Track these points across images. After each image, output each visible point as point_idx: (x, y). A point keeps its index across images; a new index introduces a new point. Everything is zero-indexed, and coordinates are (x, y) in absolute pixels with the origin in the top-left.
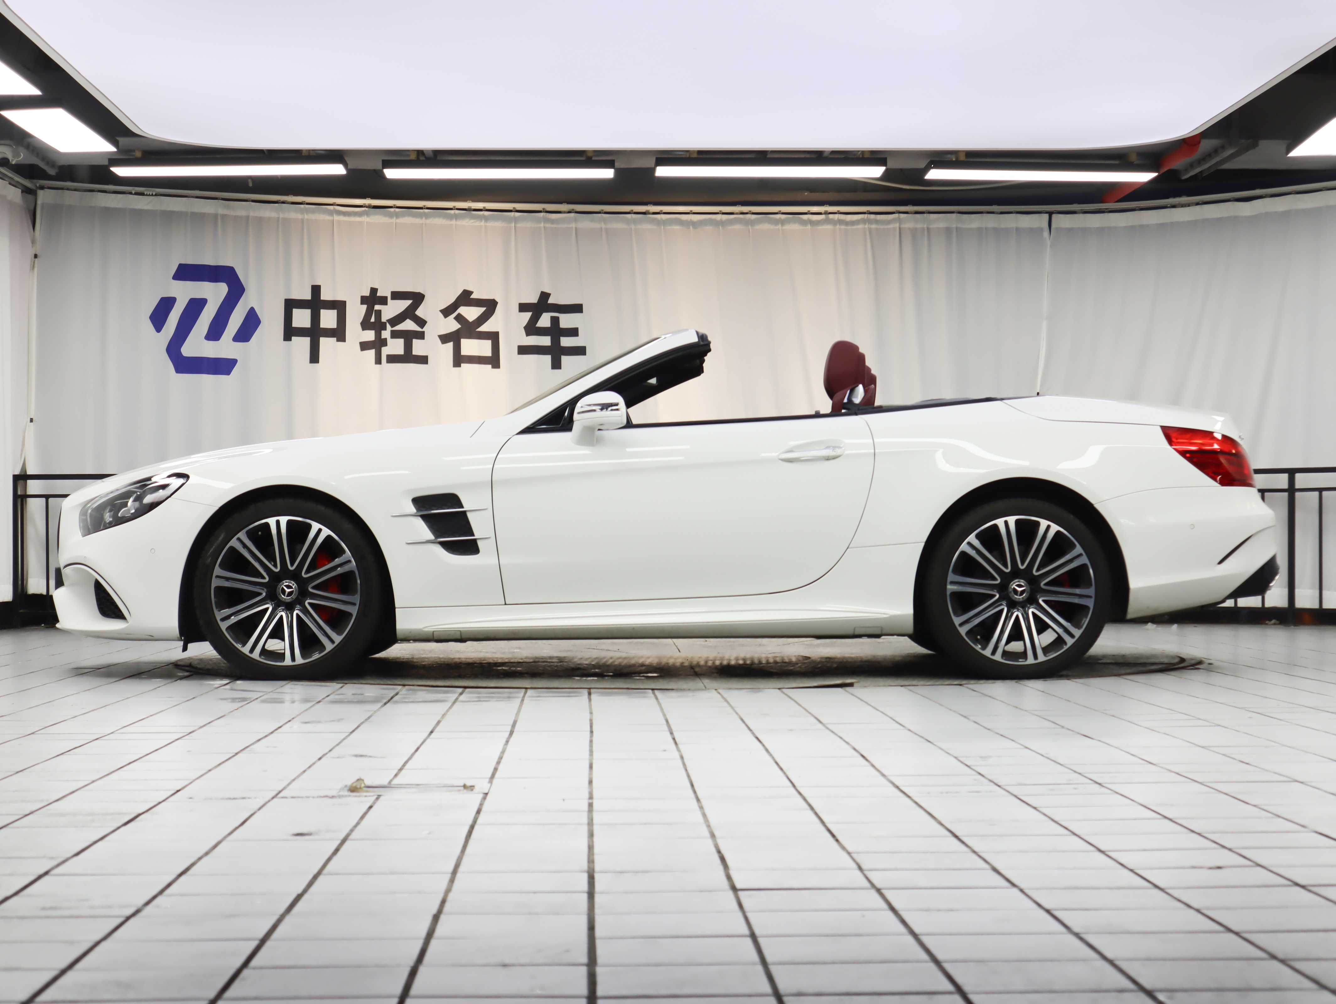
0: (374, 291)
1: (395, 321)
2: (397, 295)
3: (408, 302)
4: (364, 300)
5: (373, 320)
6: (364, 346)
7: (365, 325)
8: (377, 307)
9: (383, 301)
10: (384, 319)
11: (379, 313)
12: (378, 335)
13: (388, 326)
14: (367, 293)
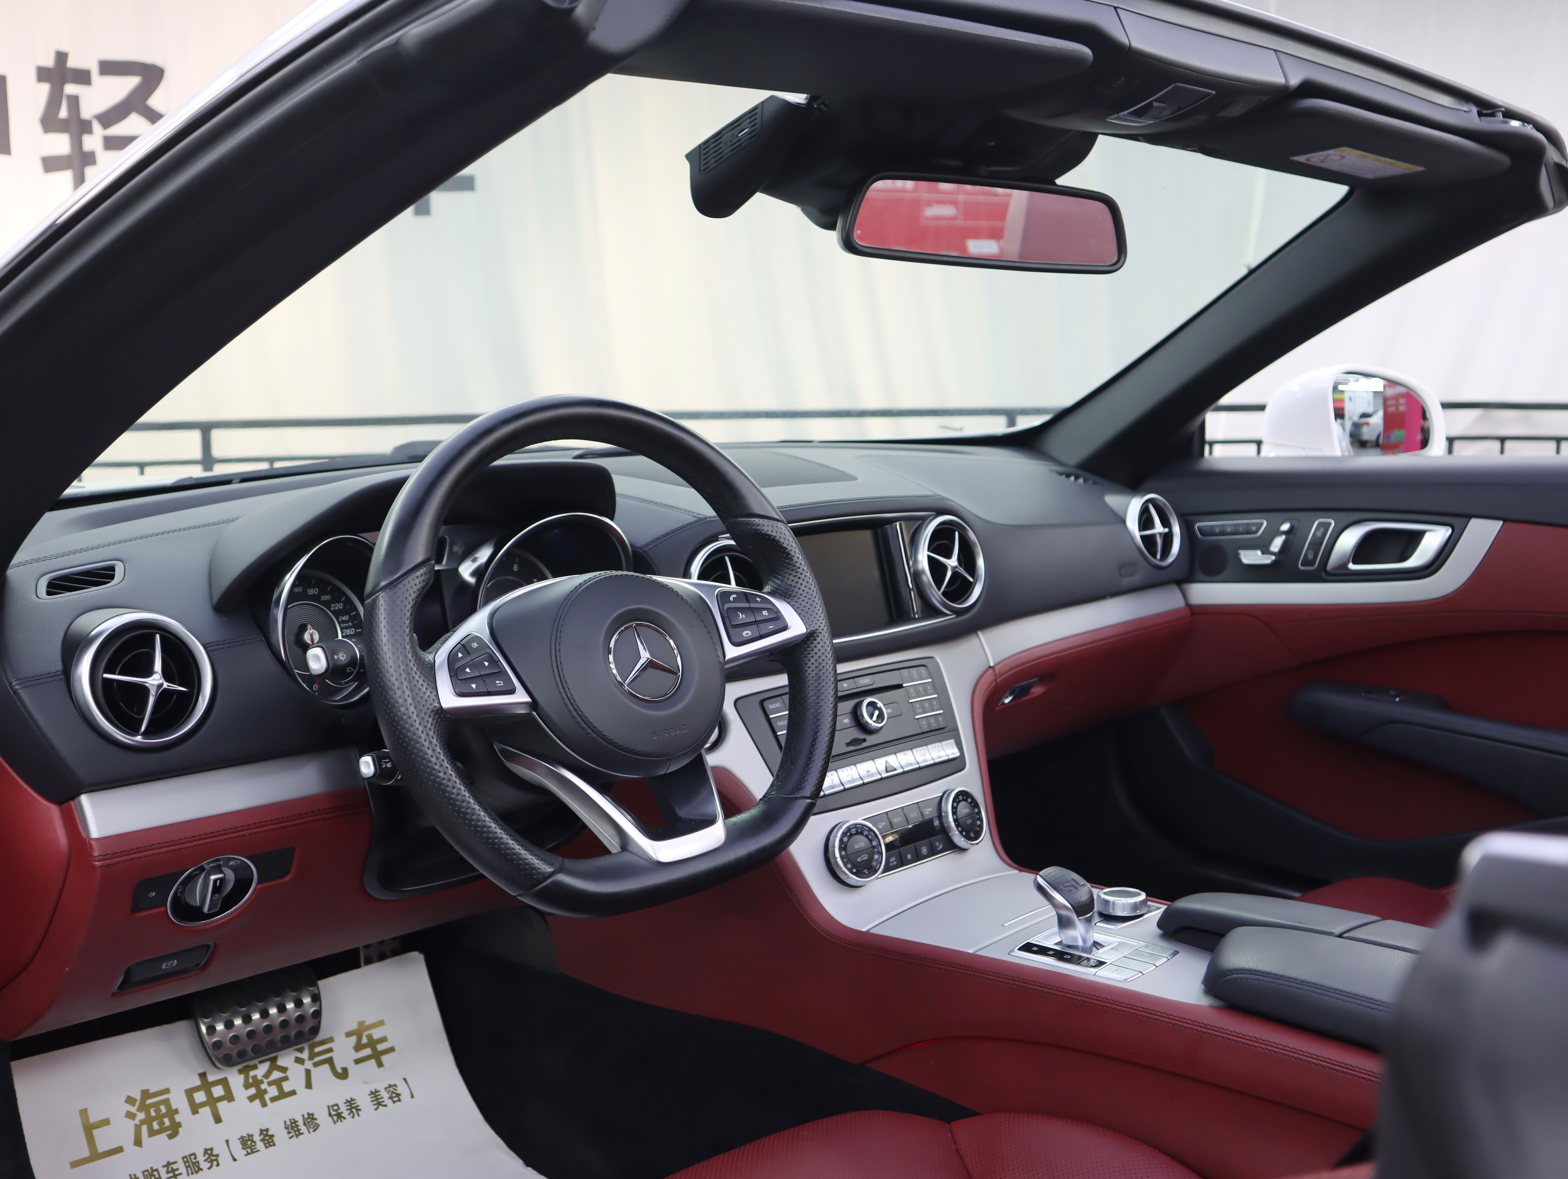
0: (61, 57)
1: (109, 118)
2: (109, 68)
3: (131, 82)
4: (43, 74)
5: (63, 113)
6: (51, 164)
7: (50, 123)
8: (70, 89)
9: (83, 77)
10: (87, 111)
11: (74, 101)
12: (77, 143)
13: (96, 126)
14: (49, 62)
